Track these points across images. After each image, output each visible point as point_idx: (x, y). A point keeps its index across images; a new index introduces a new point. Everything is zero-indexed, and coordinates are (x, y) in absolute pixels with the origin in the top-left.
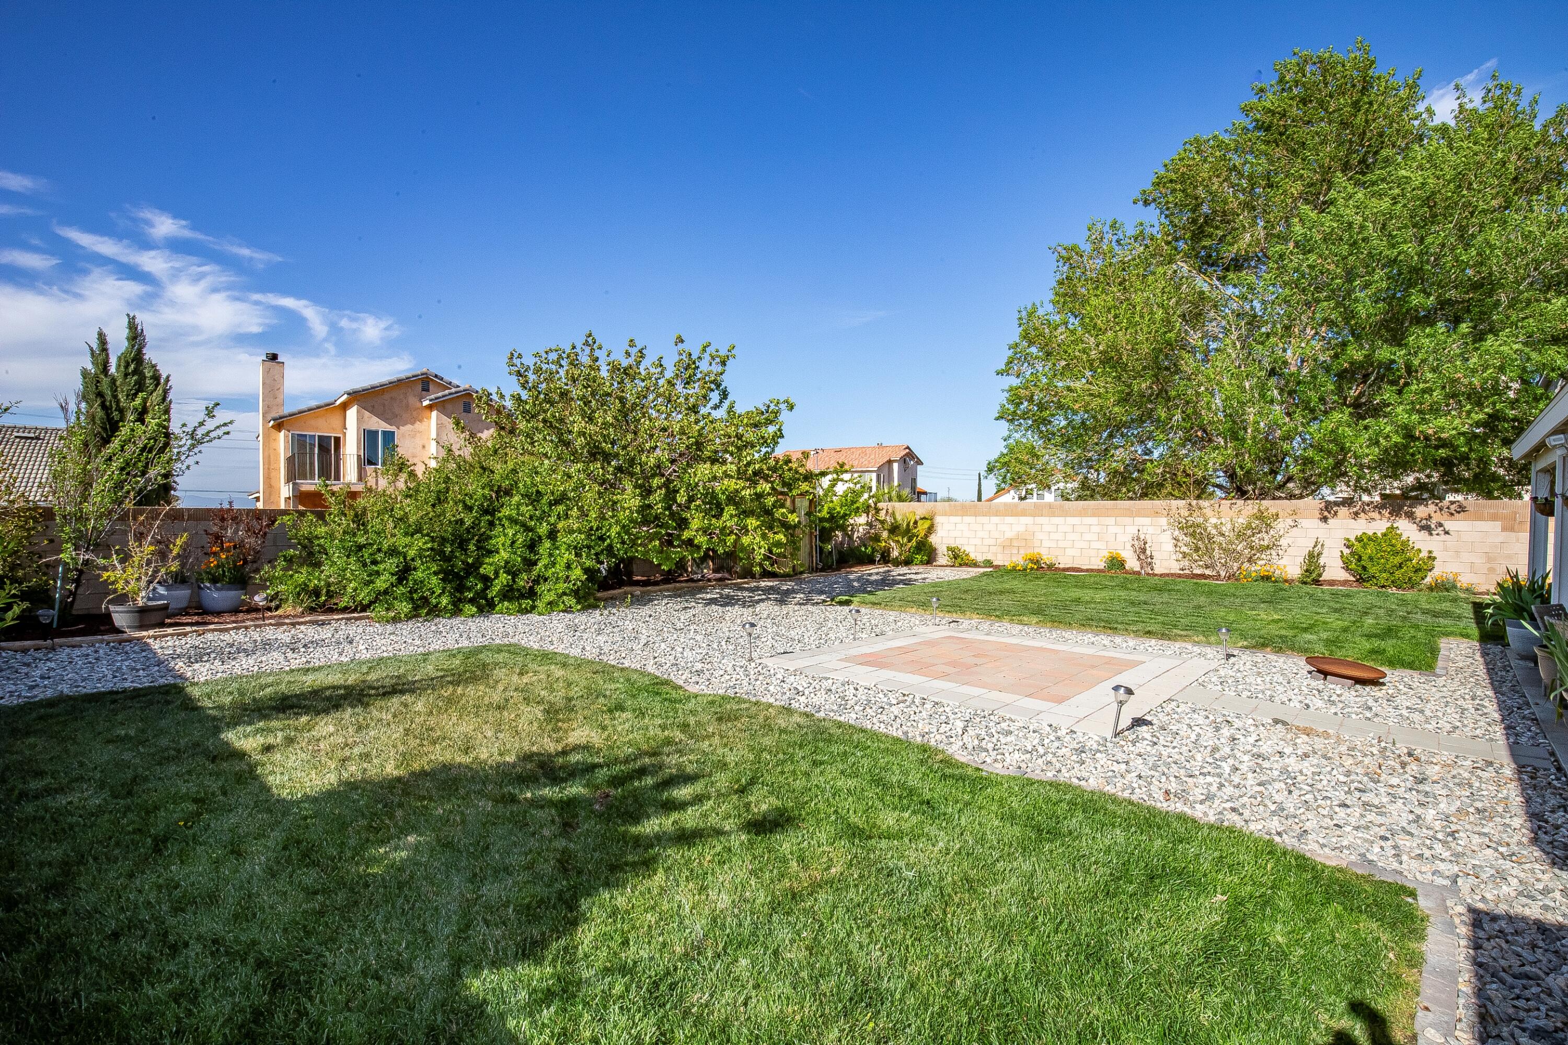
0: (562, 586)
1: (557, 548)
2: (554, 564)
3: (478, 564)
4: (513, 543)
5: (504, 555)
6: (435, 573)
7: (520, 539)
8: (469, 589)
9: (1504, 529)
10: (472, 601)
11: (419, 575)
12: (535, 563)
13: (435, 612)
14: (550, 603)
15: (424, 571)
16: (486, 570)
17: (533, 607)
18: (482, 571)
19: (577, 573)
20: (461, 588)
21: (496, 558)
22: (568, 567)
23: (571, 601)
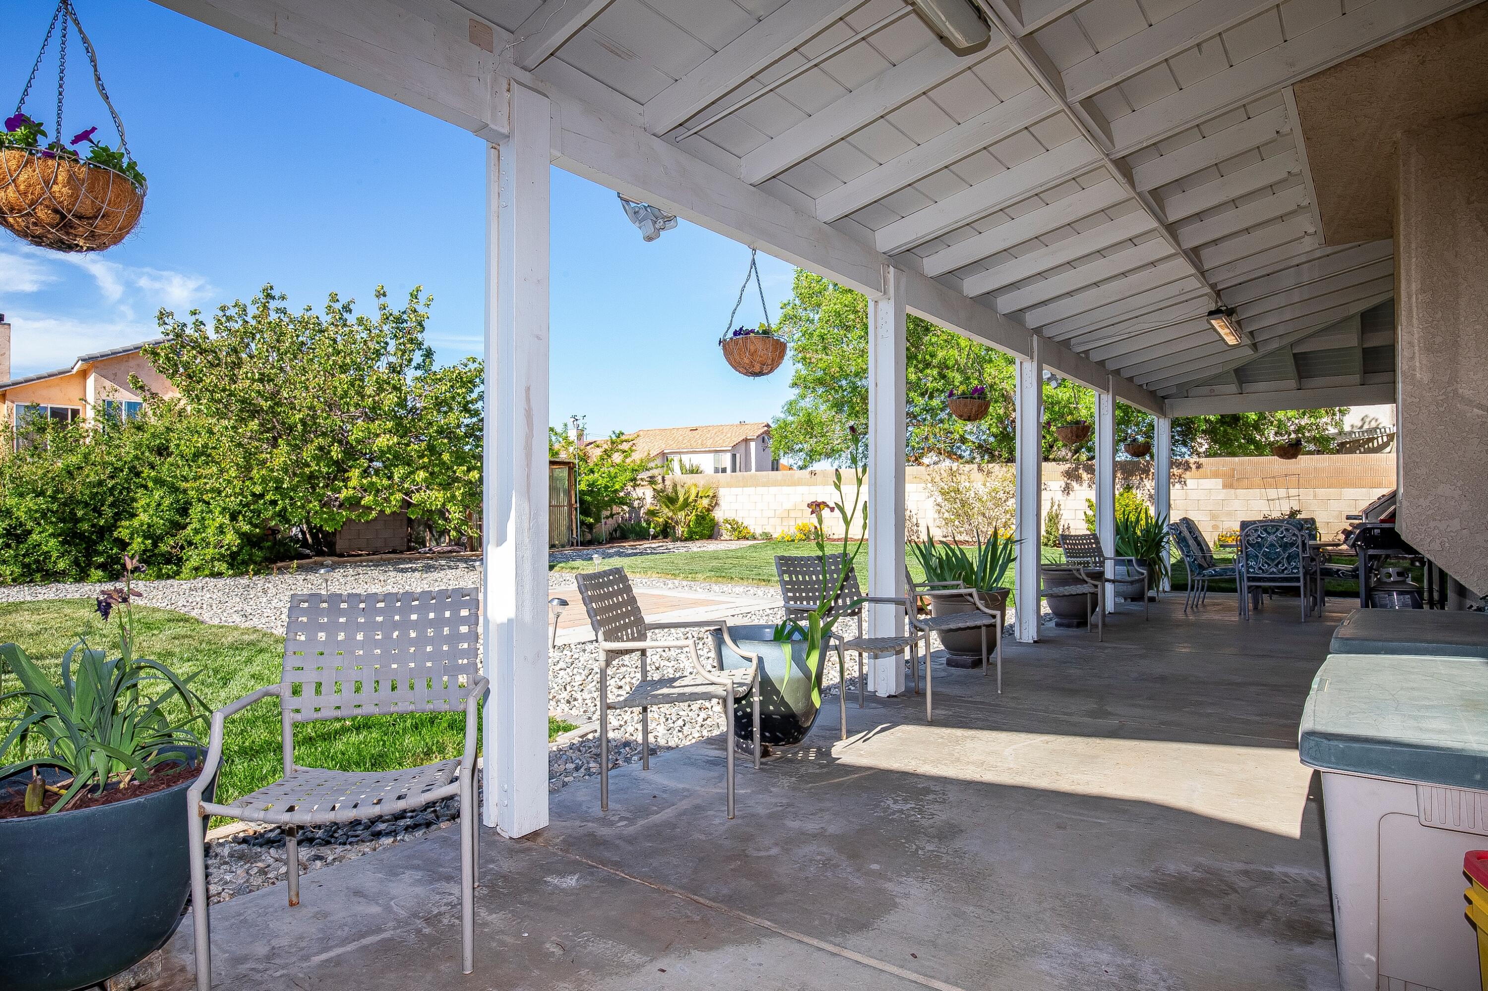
0: (210, 552)
1: (211, 512)
2: (205, 528)
3: (112, 527)
4: (159, 505)
5: (144, 517)
6: (52, 535)
7: (167, 502)
8: (100, 554)
9: (1225, 486)
10: (102, 566)
11: (35, 537)
12: (184, 527)
13: (52, 576)
14: (196, 569)
15: (40, 533)
16: (123, 533)
17: (177, 573)
18: (115, 534)
19: (231, 538)
20: (90, 552)
21: (136, 522)
22: (221, 530)
23: (222, 567)
